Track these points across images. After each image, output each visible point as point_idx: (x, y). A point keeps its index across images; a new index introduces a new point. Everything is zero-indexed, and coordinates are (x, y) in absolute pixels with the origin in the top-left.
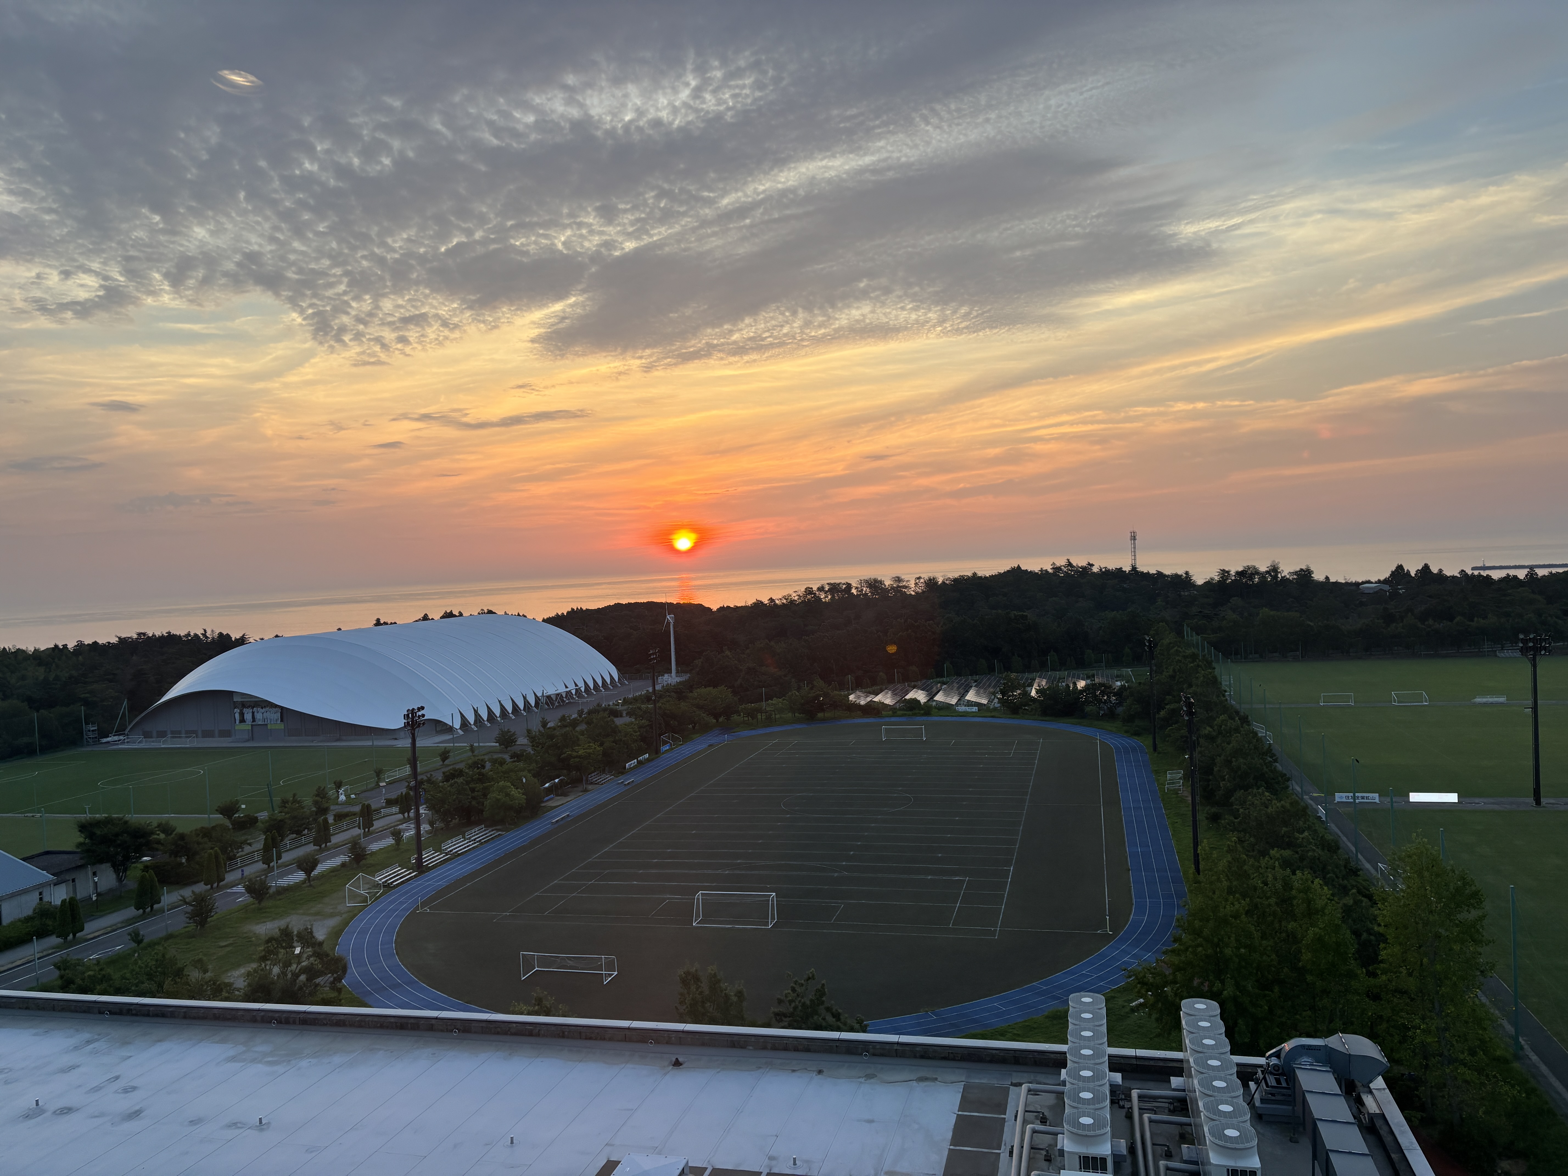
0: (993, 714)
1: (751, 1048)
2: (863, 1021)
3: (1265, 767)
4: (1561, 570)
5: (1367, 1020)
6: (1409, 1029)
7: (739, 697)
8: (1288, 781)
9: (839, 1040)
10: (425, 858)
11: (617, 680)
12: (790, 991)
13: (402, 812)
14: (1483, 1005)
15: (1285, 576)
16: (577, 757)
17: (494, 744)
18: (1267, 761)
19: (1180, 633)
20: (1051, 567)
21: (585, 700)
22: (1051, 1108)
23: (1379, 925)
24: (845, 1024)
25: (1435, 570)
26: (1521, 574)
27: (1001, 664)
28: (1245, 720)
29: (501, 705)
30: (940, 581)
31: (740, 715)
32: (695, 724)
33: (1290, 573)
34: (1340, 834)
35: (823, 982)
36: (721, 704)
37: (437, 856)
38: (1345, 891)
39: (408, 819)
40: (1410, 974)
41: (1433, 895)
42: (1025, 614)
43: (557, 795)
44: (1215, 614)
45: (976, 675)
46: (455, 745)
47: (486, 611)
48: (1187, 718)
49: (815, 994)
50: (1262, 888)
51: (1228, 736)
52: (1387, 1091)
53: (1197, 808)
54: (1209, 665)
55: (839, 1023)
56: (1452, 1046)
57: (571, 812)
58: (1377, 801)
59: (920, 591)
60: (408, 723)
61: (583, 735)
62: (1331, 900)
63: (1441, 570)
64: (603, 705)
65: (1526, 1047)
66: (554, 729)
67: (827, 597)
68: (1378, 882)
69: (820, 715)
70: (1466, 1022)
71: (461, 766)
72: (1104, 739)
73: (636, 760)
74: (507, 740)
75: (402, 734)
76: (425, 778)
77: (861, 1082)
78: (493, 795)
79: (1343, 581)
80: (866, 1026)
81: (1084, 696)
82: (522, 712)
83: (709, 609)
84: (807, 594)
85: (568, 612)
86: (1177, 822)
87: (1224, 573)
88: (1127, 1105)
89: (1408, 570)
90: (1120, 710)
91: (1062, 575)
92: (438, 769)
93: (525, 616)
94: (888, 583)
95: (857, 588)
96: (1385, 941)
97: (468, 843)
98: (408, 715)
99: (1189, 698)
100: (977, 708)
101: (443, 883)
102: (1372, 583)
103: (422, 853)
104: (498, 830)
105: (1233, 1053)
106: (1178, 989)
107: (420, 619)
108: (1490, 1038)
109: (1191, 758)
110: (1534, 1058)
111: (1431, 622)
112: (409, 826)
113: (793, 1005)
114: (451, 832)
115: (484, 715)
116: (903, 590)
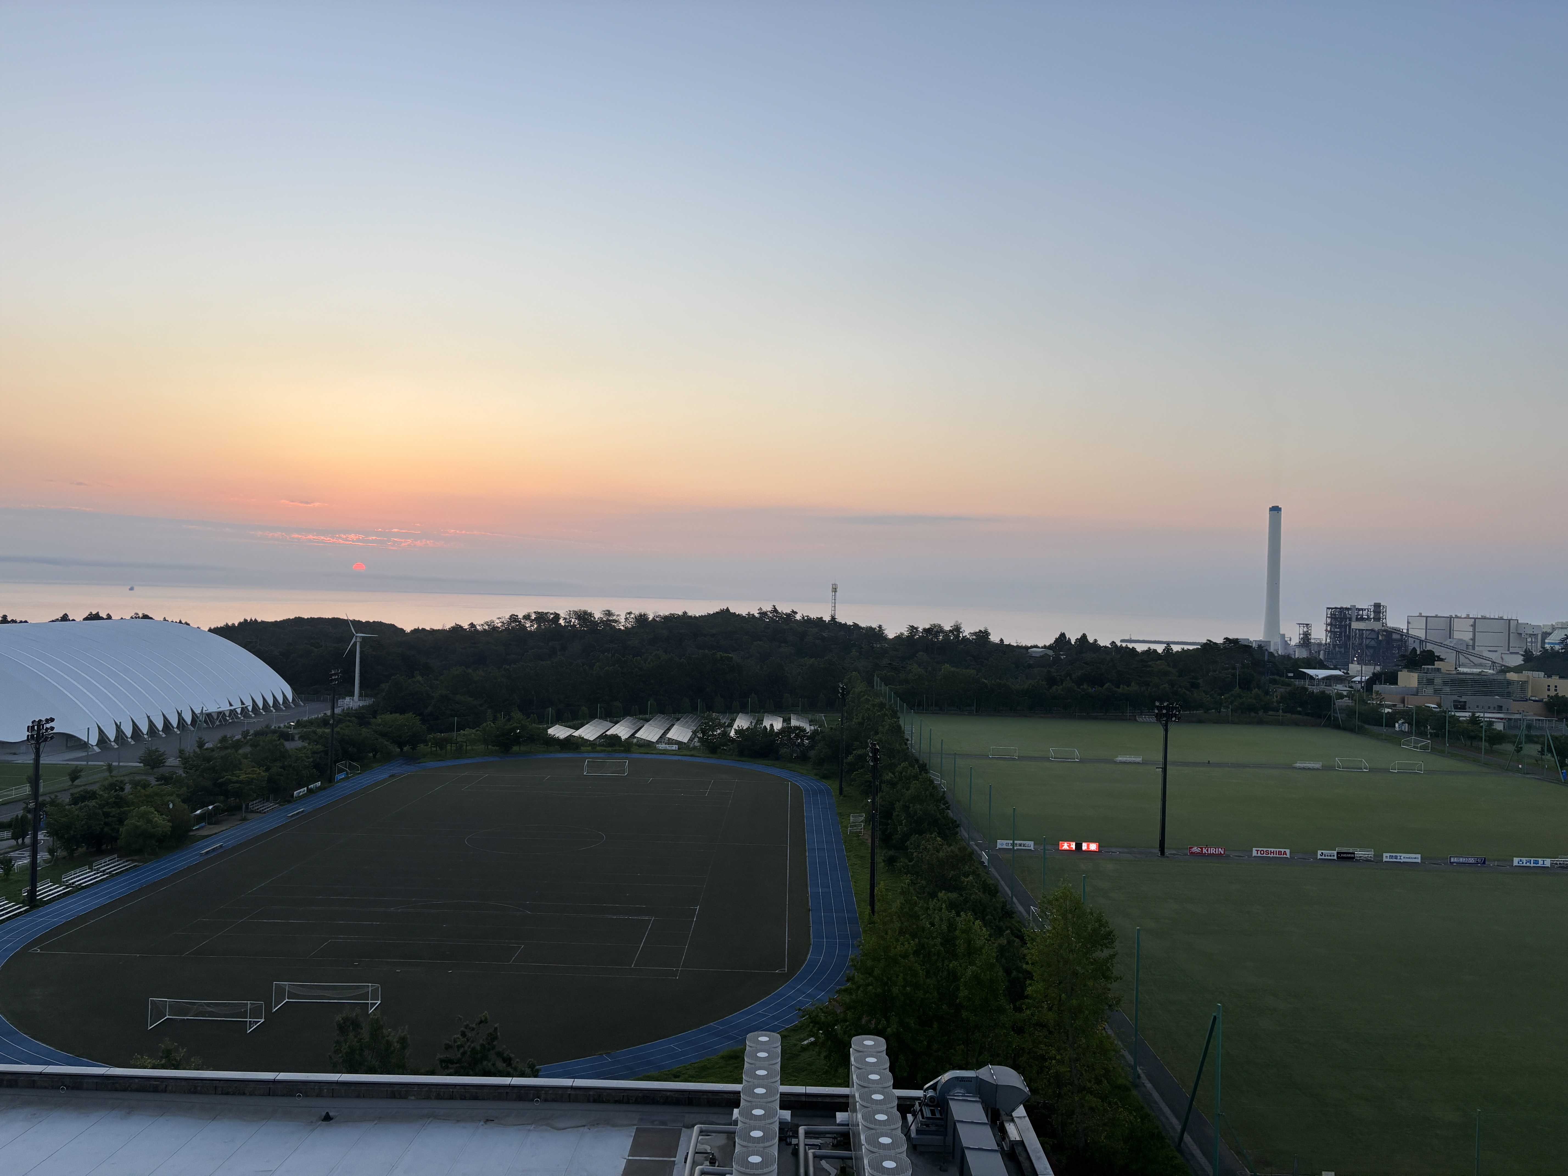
0: (692, 753)
1: (413, 1098)
2: (534, 1066)
3: (938, 813)
4: (1191, 647)
5: (1011, 1052)
6: (1046, 1060)
7: (428, 725)
8: (957, 827)
9: (509, 1086)
10: (40, 890)
11: (291, 700)
12: (459, 1036)
13: (15, 837)
14: (1109, 1037)
15: (966, 636)
16: (237, 782)
17: (138, 764)
18: (940, 808)
19: (870, 683)
20: (758, 612)
21: (252, 721)
22: (721, 1148)
23: (1027, 963)
24: (515, 1069)
25: (1091, 640)
26: (1160, 648)
27: (704, 704)
28: (924, 768)
29: (150, 722)
30: (651, 618)
31: (427, 745)
32: (376, 753)
33: (970, 633)
34: (999, 878)
35: (496, 1026)
36: (408, 732)
37: (55, 889)
38: (999, 931)
39: (23, 846)
40: (1050, 1009)
41: (1074, 935)
42: (730, 655)
43: (209, 824)
44: (902, 667)
45: (679, 714)
46: (89, 763)
47: (141, 615)
48: (872, 764)
49: (487, 1039)
50: (930, 928)
51: (907, 783)
52: (1027, 1119)
53: (876, 850)
54: (895, 714)
55: (509, 1069)
56: (1082, 1075)
57: (225, 842)
58: (1032, 848)
59: (630, 626)
60: (32, 736)
61: (246, 759)
62: (988, 941)
63: (1096, 641)
64: (273, 727)
65: (1142, 1075)
66: (212, 750)
67: (533, 626)
68: (1029, 923)
69: (515, 748)
70: (1094, 1053)
71: (95, 787)
72: (796, 781)
73: (306, 788)
74: (153, 761)
75: (23, 749)
76: (48, 799)
77: (529, 1130)
78: (132, 822)
79: (1015, 645)
80: (538, 1071)
81: (779, 738)
82: (176, 730)
83: (402, 630)
84: (511, 622)
85: (240, 624)
86: (856, 864)
87: (913, 629)
88: (794, 1141)
89: (1069, 638)
90: (812, 753)
91: (768, 620)
92: (65, 790)
93: (188, 624)
94: (598, 615)
95: (565, 619)
96: (1031, 978)
97: (95, 874)
98: (33, 727)
99: (875, 745)
100: (677, 746)
101: (60, 920)
102: (1039, 647)
103: (36, 885)
104: (133, 861)
105: (895, 1087)
106: (847, 1027)
107: (58, 619)
108: (1114, 1068)
109: (873, 802)
110: (1149, 1086)
111: (1085, 686)
112: (23, 854)
113: (462, 1050)
114: (74, 862)
115: (128, 731)
116: (613, 624)
